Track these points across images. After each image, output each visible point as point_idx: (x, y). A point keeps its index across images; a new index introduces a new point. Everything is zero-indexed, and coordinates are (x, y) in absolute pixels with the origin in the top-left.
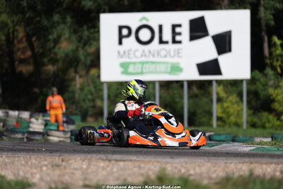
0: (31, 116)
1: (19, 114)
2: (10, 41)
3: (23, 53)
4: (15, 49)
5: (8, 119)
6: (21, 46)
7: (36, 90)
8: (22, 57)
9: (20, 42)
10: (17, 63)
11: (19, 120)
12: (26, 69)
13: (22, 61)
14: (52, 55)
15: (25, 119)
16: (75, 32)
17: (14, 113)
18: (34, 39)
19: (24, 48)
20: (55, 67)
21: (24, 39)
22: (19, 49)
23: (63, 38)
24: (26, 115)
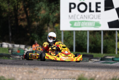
0: (25, 47)
1: (19, 46)
2: (16, 10)
3: (23, 16)
4: (18, 14)
5: (14, 49)
6: (21, 12)
7: (28, 34)
8: (22, 17)
9: (21, 10)
10: (19, 21)
11: (19, 49)
12: (23, 24)
13: (22, 20)
14: (36, 17)
15: (22, 49)
16: (48, 6)
17: (17, 46)
18: (27, 9)
19: (23, 13)
20: (38, 23)
21: (23, 9)
22: (20, 14)
23: (42, 9)
24: (23, 47)
